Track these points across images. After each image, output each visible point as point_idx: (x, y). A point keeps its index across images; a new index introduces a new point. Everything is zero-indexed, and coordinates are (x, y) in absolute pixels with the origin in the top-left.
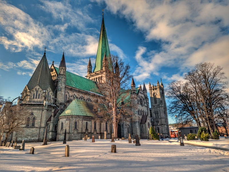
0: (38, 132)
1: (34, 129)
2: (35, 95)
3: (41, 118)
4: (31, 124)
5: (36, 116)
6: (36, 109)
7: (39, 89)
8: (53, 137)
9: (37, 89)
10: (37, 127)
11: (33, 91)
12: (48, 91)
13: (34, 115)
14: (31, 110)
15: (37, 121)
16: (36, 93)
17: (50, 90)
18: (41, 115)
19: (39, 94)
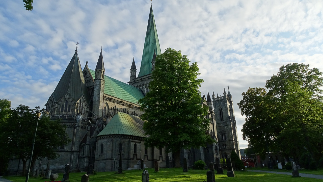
0: (69, 157)
2: (64, 107)
3: (73, 139)
7: (69, 98)
8: (88, 164)
9: (67, 99)
10: (67, 151)
11: (62, 101)
12: (81, 101)
16: (65, 104)
17: (84, 100)
18: (72, 134)
19: (70, 106)
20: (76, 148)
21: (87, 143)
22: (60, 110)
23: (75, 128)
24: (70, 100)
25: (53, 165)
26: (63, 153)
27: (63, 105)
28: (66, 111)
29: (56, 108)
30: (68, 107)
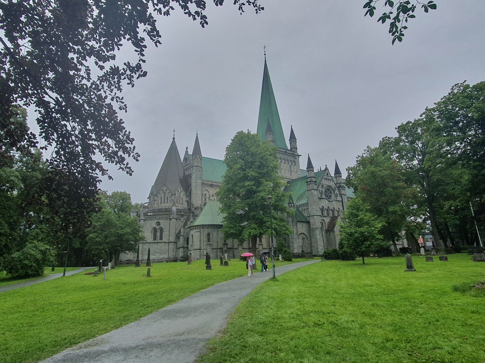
0: (167, 247)
1: (163, 244)
2: (163, 199)
3: (169, 230)
4: (159, 238)
5: (163, 227)
6: (162, 218)
7: (166, 190)
8: (184, 254)
9: (164, 191)
10: (165, 242)
11: (160, 193)
12: (178, 192)
13: (161, 226)
14: (157, 220)
15: (165, 234)
16: (163, 196)
17: (182, 189)
18: (169, 226)
19: (167, 197)
20: (172, 239)
21: (181, 234)
22: (160, 202)
23: (171, 219)
24: (168, 191)
25: (154, 255)
26: (162, 244)
27: (161, 197)
28: (164, 202)
29: (156, 200)
30: (166, 198)
